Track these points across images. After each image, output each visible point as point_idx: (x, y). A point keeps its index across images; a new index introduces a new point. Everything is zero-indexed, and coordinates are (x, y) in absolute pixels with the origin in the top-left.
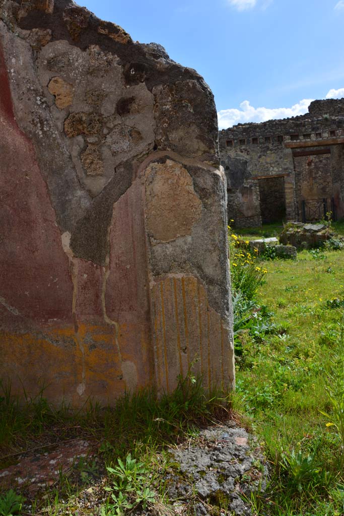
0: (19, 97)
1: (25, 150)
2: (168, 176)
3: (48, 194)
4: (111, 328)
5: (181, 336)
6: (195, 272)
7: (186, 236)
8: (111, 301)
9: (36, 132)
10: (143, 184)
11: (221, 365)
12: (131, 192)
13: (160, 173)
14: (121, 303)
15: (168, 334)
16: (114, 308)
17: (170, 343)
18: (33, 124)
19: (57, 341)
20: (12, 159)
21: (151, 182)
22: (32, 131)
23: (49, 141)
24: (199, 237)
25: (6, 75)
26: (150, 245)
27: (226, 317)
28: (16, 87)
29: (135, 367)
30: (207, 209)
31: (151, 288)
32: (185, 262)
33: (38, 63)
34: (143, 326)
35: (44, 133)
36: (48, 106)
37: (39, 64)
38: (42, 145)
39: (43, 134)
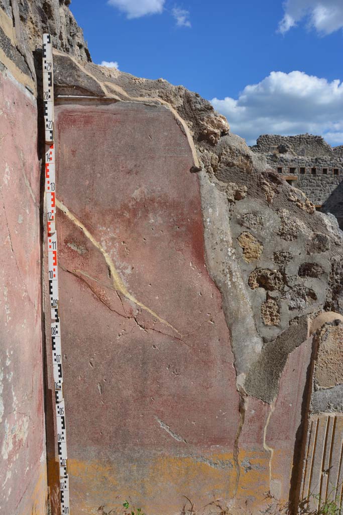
0: (212, 247)
1: (211, 297)
3: (230, 339)
4: (268, 454)
5: (326, 461)
8: (272, 432)
9: (226, 282)
14: (279, 434)
15: (316, 459)
16: (273, 438)
17: (316, 467)
18: (223, 274)
19: (215, 464)
20: (198, 303)
22: (222, 281)
23: (237, 291)
25: (202, 223)
26: (315, 390)
28: (211, 236)
29: (281, 485)
33: (231, 215)
35: (233, 283)
36: (236, 258)
38: (229, 295)
39: (231, 284)
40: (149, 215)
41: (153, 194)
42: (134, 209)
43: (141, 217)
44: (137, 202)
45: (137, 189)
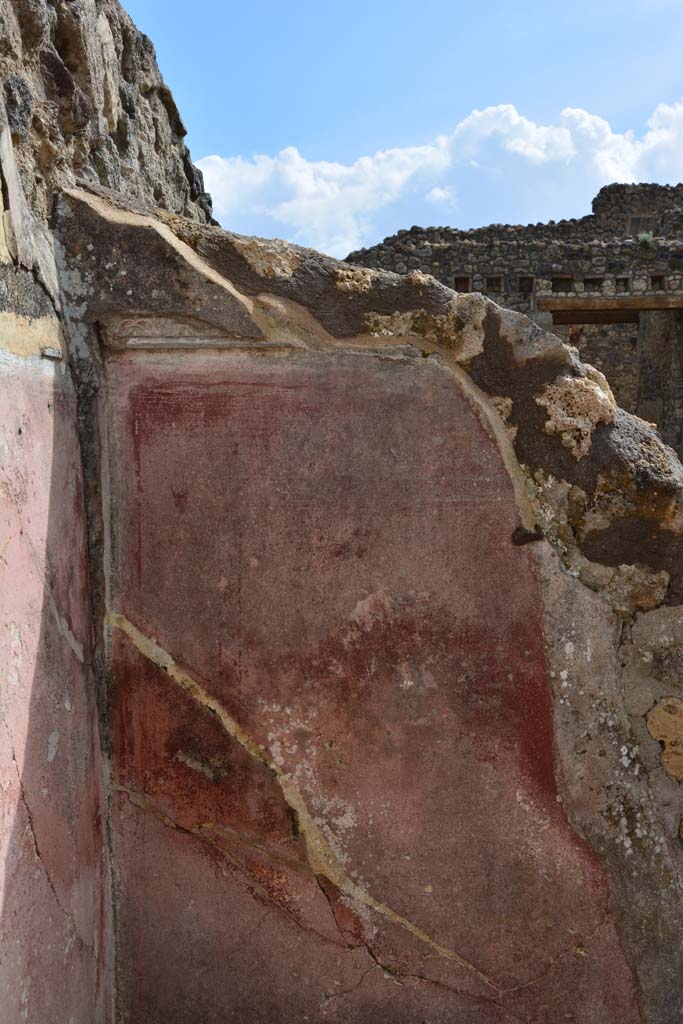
0: (576, 747)
1: (579, 882)
3: (637, 999)
9: (618, 841)
18: (610, 818)
20: (541, 900)
22: (607, 837)
23: (649, 864)
25: (545, 685)
28: (572, 719)
33: (626, 654)
35: (637, 843)
36: (644, 771)
37: (629, 659)
38: (630, 876)
39: (633, 845)
40: (398, 668)
41: (408, 610)
42: (358, 652)
43: (376, 675)
44: (365, 635)
45: (364, 597)
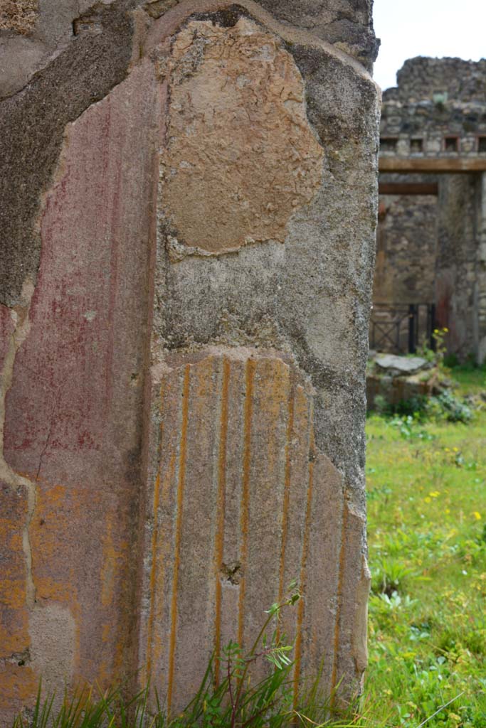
2: (237, 65)
4: (15, 499)
5: (227, 530)
6: (287, 346)
7: (272, 243)
8: (25, 415)
10: (162, 78)
11: (334, 623)
12: (123, 98)
13: (215, 52)
14: (53, 423)
15: (191, 521)
16: (30, 437)
17: (192, 551)
21: (188, 76)
24: (305, 252)
26: (167, 257)
27: (357, 480)
29: (72, 625)
30: (335, 174)
31: (155, 382)
32: (259, 318)
34: (114, 497)
